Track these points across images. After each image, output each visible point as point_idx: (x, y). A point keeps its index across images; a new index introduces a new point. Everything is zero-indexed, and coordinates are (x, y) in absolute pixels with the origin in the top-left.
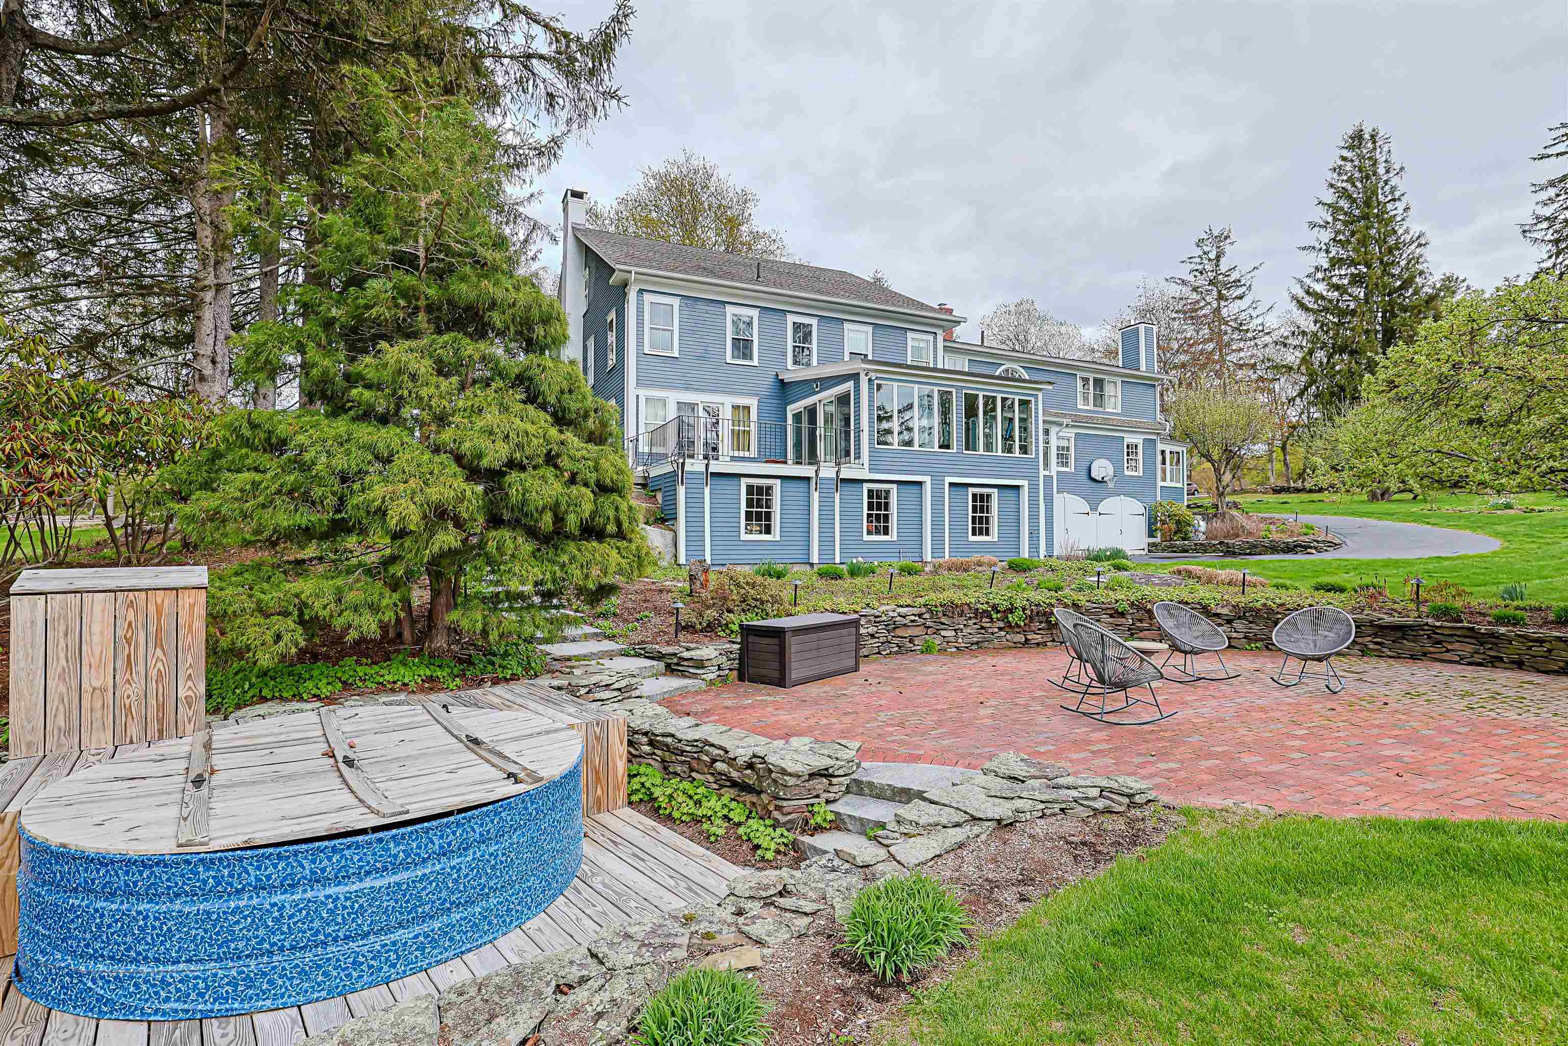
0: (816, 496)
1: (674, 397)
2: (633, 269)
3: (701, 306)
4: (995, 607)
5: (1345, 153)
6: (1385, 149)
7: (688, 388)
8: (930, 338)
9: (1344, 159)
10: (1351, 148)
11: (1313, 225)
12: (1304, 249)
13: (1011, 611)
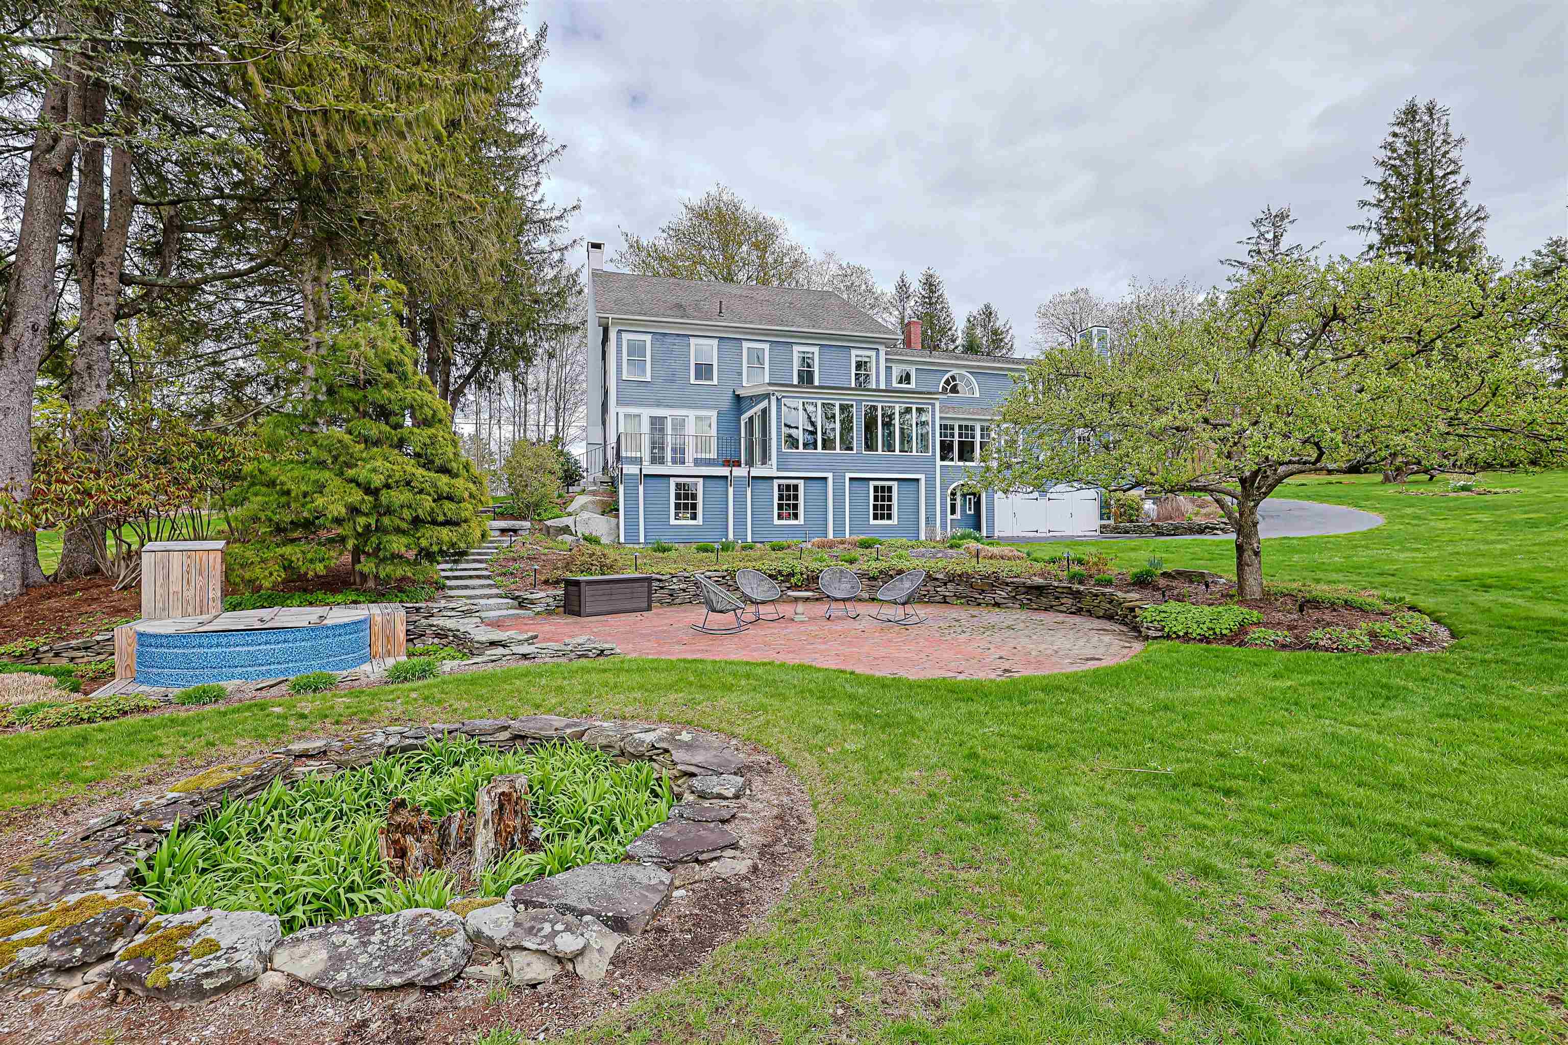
0: (731, 490)
1: (647, 413)
2: (611, 316)
3: (669, 340)
4: (780, 572)
5: (1397, 130)
6: (1443, 122)
7: (658, 404)
8: (873, 353)
9: (1395, 135)
10: (1402, 124)
11: (1364, 203)
12: (1354, 228)
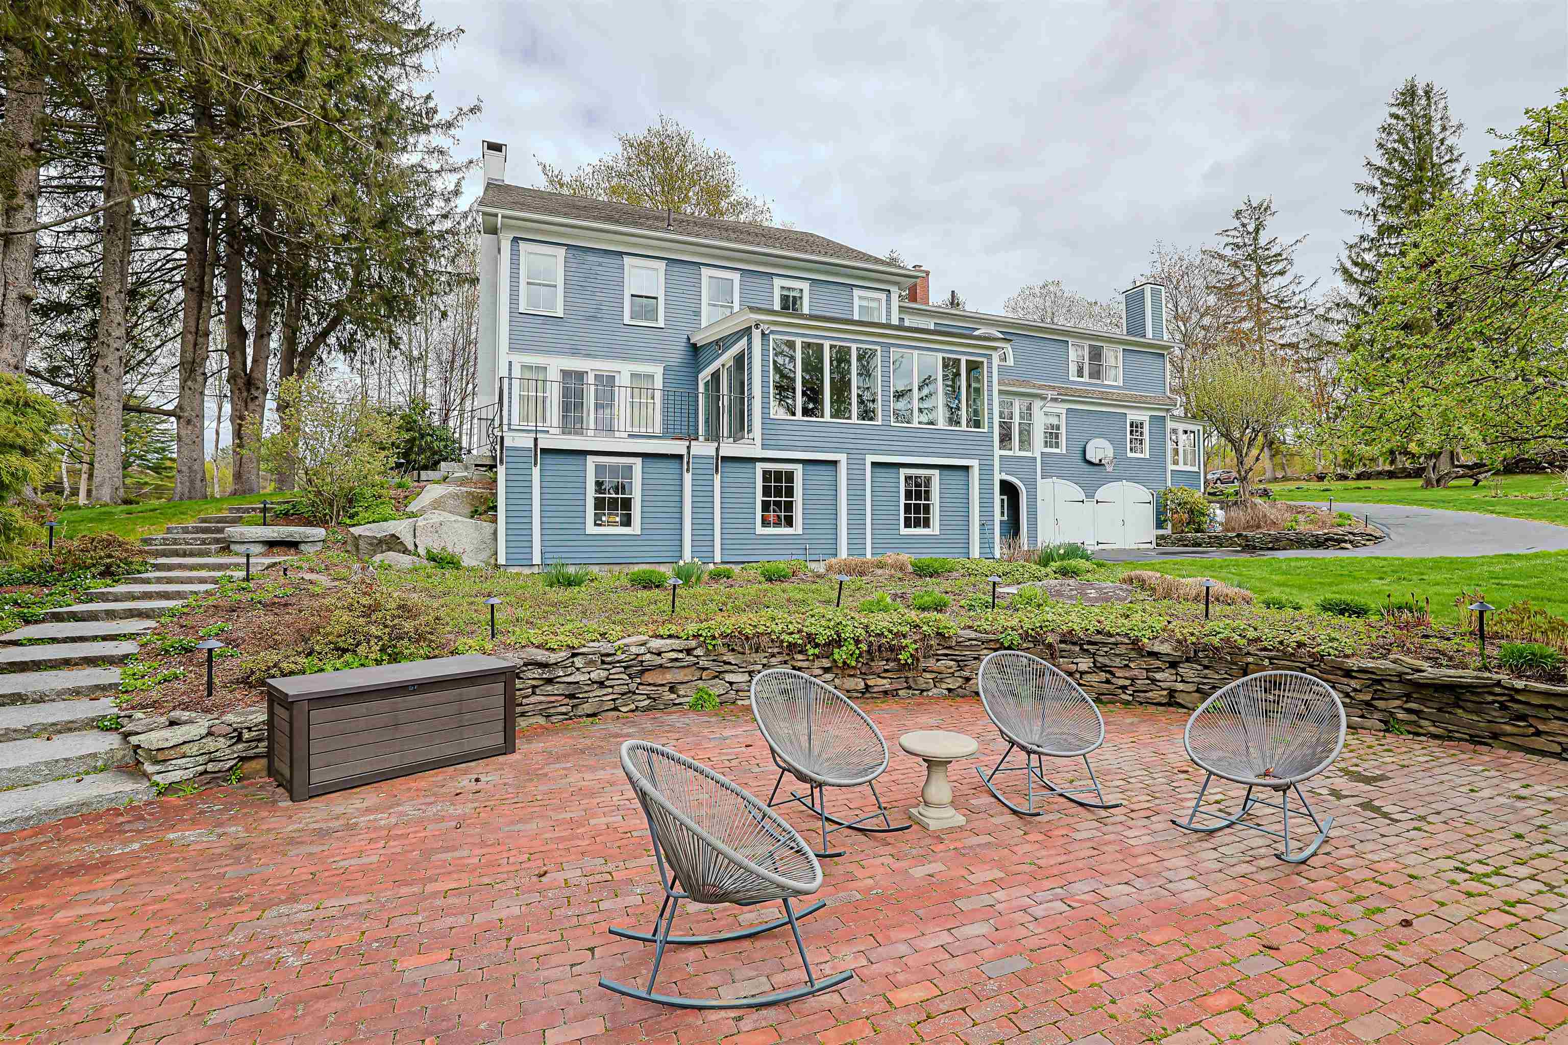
0: (688, 478)
1: (556, 365)
2: (500, 212)
3: (591, 258)
4: (811, 638)
5: (1394, 110)
6: (1441, 106)
7: (574, 352)
8: (883, 296)
9: (1396, 117)
10: (1404, 104)
11: (1360, 187)
12: (1350, 212)
13: (838, 642)
